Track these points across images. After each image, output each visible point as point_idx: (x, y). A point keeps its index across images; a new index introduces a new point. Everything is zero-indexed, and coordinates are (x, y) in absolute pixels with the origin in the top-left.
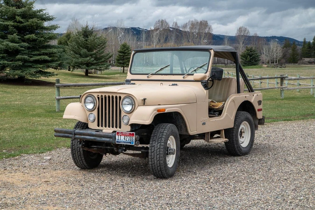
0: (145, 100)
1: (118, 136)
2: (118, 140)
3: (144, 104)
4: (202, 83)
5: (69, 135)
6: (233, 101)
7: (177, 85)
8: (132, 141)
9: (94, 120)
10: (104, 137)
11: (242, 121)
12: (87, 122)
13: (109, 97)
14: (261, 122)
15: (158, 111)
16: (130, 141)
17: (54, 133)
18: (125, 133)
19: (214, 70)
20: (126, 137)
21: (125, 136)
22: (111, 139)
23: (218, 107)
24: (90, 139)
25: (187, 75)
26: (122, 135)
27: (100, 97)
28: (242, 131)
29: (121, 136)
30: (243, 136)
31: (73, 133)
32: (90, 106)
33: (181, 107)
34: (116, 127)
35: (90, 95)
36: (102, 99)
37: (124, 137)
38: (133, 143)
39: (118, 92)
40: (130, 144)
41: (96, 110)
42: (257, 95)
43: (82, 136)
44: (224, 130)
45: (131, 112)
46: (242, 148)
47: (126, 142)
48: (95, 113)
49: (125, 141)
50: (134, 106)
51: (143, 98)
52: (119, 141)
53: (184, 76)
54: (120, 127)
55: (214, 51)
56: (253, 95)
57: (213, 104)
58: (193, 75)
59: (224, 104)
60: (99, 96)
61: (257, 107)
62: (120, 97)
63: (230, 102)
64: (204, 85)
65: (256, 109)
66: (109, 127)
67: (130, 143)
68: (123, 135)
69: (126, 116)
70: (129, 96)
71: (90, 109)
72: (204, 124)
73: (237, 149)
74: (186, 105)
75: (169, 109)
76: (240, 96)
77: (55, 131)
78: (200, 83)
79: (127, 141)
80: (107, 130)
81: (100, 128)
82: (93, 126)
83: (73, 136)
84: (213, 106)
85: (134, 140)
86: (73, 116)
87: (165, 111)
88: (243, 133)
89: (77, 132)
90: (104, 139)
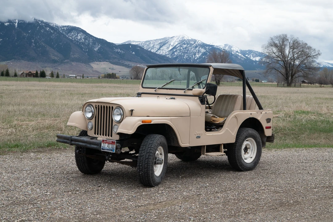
0: (132, 111)
3: (132, 115)
4: (199, 98)
5: (67, 141)
6: (236, 117)
7: (174, 99)
9: (92, 128)
10: (93, 144)
11: (246, 137)
12: (86, 130)
13: (104, 107)
14: (270, 139)
15: (143, 122)
17: (56, 139)
19: (209, 86)
22: (98, 146)
23: (218, 122)
24: (82, 145)
25: (187, 90)
27: (97, 107)
28: (248, 147)
30: (248, 151)
31: (70, 139)
32: (89, 115)
33: (171, 120)
34: (109, 136)
35: (90, 104)
36: (99, 108)
38: (114, 151)
39: (110, 103)
41: (94, 119)
42: (266, 113)
43: (77, 143)
44: (223, 145)
45: (120, 122)
46: (246, 164)
48: (93, 121)
49: (108, 149)
50: (123, 116)
51: (131, 109)
52: (104, 148)
53: (185, 90)
54: (111, 136)
55: (213, 68)
56: (261, 113)
57: (214, 119)
58: (192, 90)
59: (225, 120)
60: (96, 105)
61: (264, 124)
62: (112, 108)
63: (232, 118)
64: (201, 100)
65: (264, 126)
69: (116, 125)
70: (119, 107)
71: (89, 118)
72: (199, 137)
73: (239, 164)
74: (177, 118)
75: (156, 120)
76: (245, 113)
77: (58, 136)
78: (198, 98)
79: (109, 149)
80: (100, 138)
81: (96, 136)
82: (91, 133)
83: (70, 141)
84: (213, 120)
85: (115, 148)
86: (75, 124)
87: (151, 123)
88: (248, 150)
89: (74, 139)
90: (93, 146)
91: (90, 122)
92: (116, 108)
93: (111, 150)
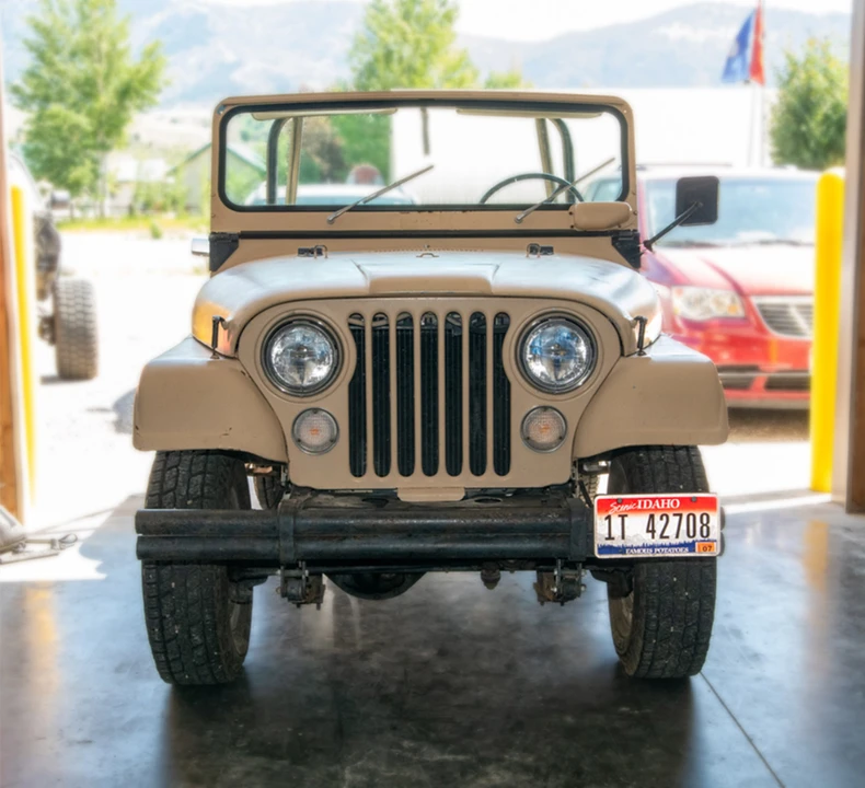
1: (609, 518)
2: (610, 538)
8: (698, 537)
16: (691, 540)
18: (654, 500)
20: (657, 518)
21: (652, 517)
26: (635, 510)
29: (623, 517)
37: (645, 518)
40: (693, 551)
47: (662, 546)
49: (658, 541)
52: (615, 543)
66: (430, 469)
67: (691, 546)
68: (642, 510)
91: (316, 411)
92: (545, 319)
93: (681, 545)
